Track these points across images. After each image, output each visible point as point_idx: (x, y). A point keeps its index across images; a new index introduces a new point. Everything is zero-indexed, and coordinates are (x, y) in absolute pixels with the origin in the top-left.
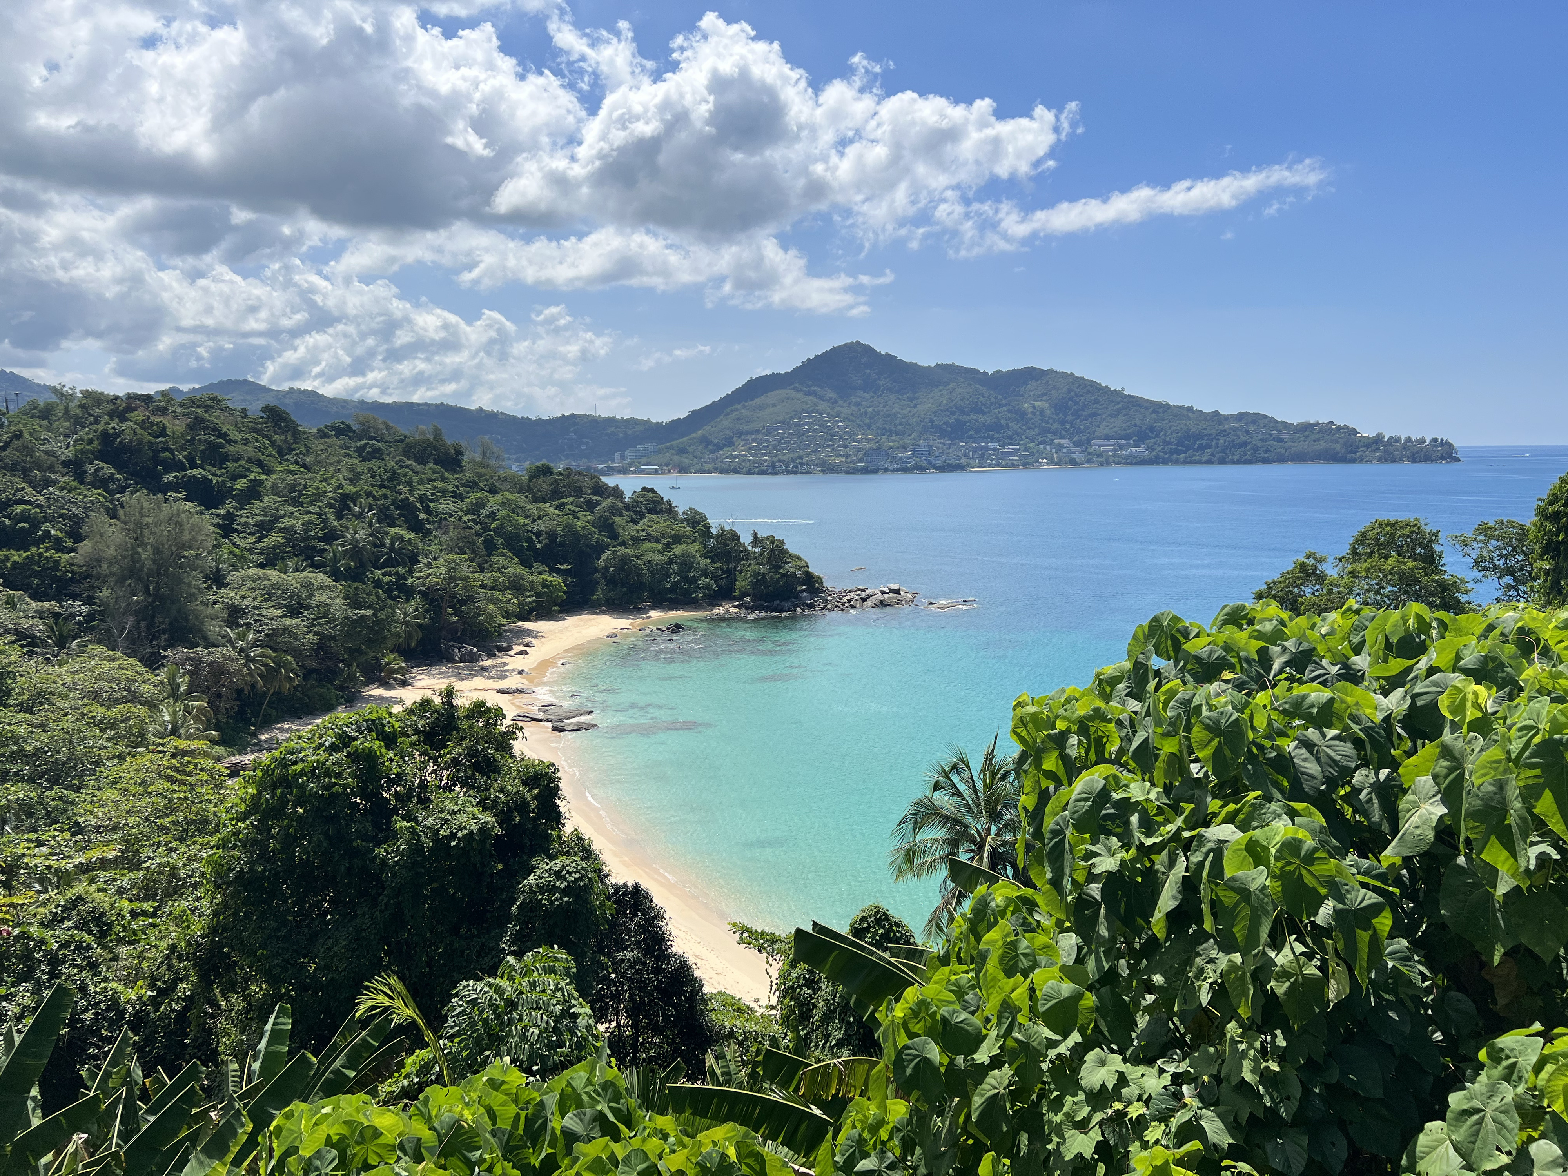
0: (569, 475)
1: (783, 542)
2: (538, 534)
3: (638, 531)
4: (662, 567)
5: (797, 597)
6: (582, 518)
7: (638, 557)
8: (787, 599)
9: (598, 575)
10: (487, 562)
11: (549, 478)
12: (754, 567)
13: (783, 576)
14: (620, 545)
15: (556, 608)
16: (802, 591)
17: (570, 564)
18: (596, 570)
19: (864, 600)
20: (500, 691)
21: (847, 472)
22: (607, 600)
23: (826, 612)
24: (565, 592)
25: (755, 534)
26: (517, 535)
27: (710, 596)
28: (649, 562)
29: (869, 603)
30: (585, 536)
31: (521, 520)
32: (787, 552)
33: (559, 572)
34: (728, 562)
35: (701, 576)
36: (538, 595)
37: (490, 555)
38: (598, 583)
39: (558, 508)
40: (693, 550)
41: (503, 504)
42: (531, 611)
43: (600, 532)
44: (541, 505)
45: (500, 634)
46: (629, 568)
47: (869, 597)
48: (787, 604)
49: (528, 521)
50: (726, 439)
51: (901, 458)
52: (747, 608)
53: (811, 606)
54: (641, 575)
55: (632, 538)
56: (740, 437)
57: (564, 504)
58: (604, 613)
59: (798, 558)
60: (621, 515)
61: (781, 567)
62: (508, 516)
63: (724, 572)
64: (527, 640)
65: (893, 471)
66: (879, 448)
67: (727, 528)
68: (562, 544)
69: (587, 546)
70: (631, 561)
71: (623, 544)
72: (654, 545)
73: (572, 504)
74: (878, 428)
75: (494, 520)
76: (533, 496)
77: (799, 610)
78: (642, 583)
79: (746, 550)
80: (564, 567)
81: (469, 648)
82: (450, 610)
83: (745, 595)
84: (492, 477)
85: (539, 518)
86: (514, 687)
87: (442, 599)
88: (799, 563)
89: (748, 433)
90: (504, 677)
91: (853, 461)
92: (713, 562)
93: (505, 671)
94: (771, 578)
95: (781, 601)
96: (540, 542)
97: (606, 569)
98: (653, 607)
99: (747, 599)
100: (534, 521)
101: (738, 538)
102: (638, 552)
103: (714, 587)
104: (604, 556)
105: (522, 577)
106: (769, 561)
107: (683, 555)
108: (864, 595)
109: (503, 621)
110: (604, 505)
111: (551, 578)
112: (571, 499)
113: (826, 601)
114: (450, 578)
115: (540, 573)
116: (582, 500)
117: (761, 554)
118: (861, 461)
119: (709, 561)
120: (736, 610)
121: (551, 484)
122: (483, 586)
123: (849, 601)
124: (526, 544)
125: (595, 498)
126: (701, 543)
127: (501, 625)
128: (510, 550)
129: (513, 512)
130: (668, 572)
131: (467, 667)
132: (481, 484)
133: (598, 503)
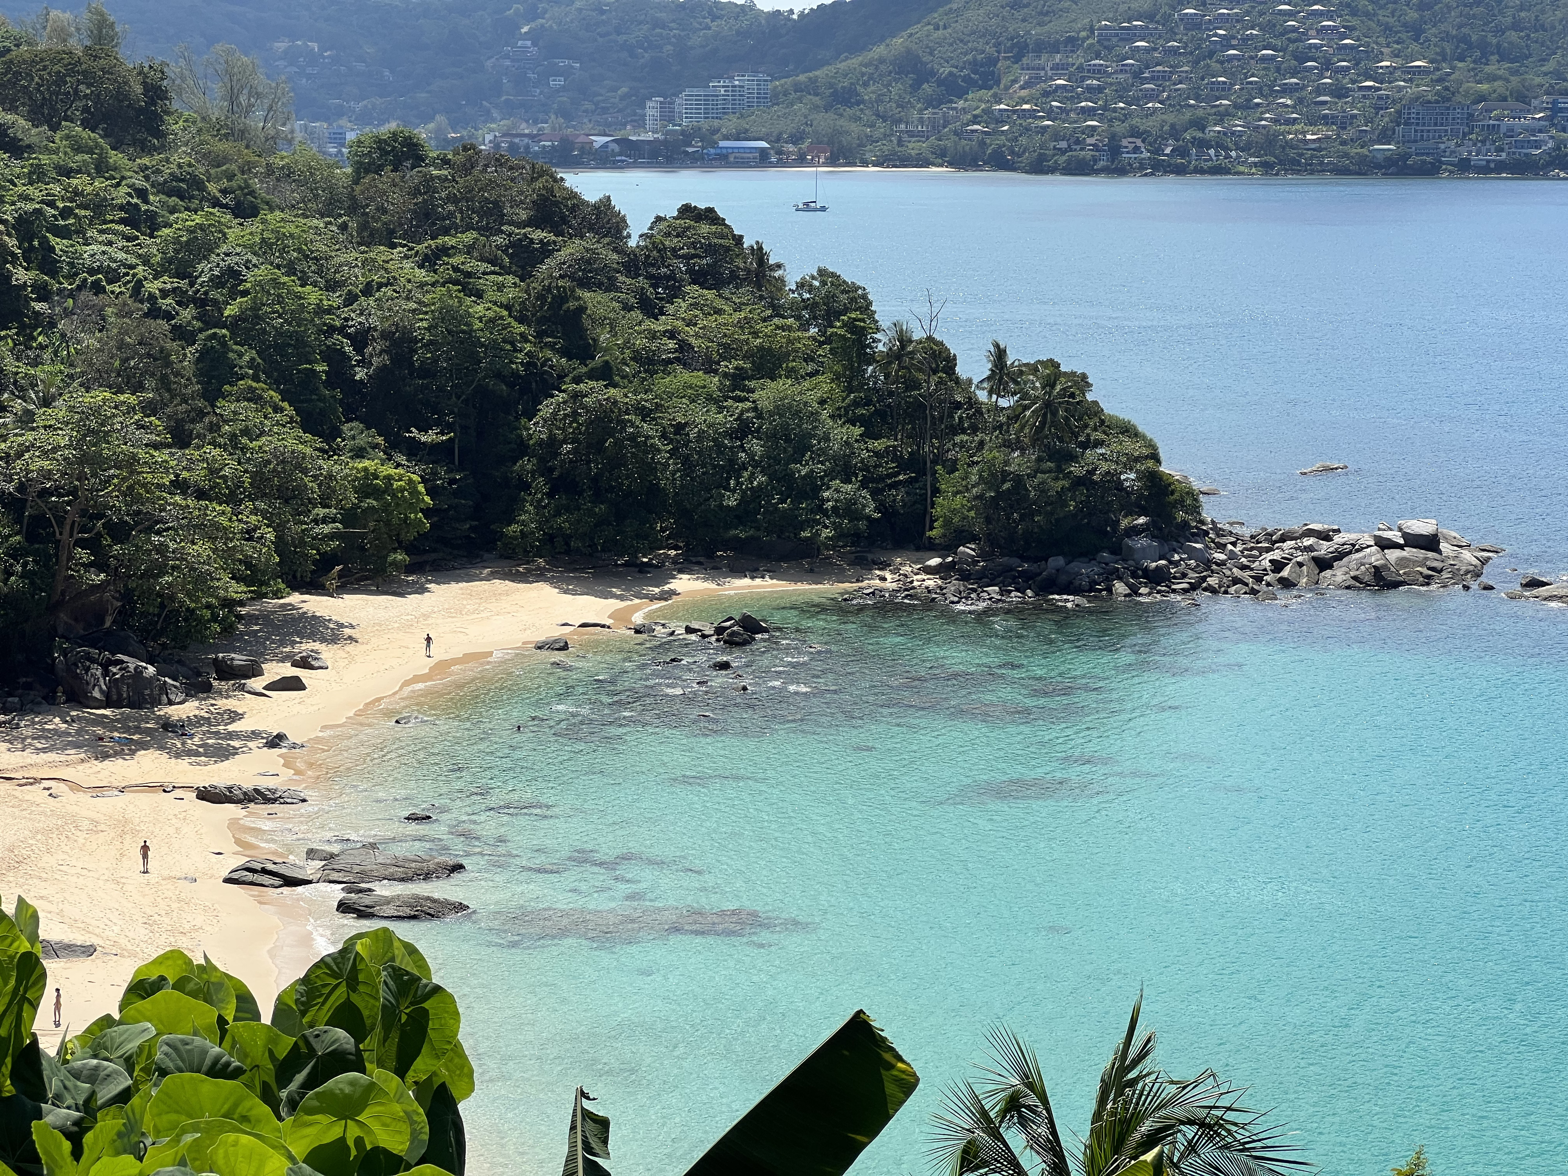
0: (468, 167)
1: (1082, 382)
2: (360, 340)
3: (653, 336)
4: (719, 445)
5: (1117, 550)
6: (491, 295)
7: (645, 414)
8: (1090, 555)
9: (526, 464)
10: (202, 414)
11: (413, 176)
12: (992, 454)
13: (1079, 482)
14: (593, 375)
15: (400, 556)
16: (1134, 531)
17: (446, 428)
18: (522, 448)
19: (1323, 564)
20: (207, 795)
21: (1341, 171)
22: (550, 538)
23: (1202, 596)
24: (427, 512)
25: (1000, 354)
26: (300, 341)
27: (855, 538)
28: (680, 428)
29: (1339, 574)
30: (494, 346)
31: (313, 295)
32: (1095, 410)
33: (414, 450)
34: (916, 436)
35: (831, 474)
36: (350, 517)
37: (212, 395)
38: (527, 487)
39: (429, 261)
40: (812, 397)
41: (265, 248)
42: (326, 562)
43: (540, 335)
44: (380, 253)
45: (228, 629)
46: (618, 443)
47: (1340, 555)
48: (1085, 570)
49: (335, 299)
50: (975, 65)
51: (1511, 132)
52: (965, 577)
53: (1157, 578)
54: (650, 468)
55: (637, 357)
56: (1017, 59)
57: (445, 251)
58: (539, 576)
59: (1128, 430)
60: (611, 286)
61: (1072, 458)
62: (275, 282)
63: (903, 466)
64: (306, 647)
65: (1487, 170)
66: (1445, 98)
67: (918, 335)
68: (428, 371)
69: (498, 375)
70: (623, 424)
71: (605, 374)
72: (698, 378)
73: (469, 250)
74: (1446, 37)
75: (234, 294)
76: (363, 227)
77: (1120, 587)
78: (654, 490)
79: (971, 402)
80: (430, 437)
81: (132, 663)
82: (83, 555)
83: (962, 536)
84: (247, 168)
85: (368, 291)
86: (248, 785)
87: (61, 521)
88: (1129, 446)
89: (1041, 47)
90: (223, 753)
91: (1361, 139)
92: (870, 434)
93: (231, 735)
94: (1042, 489)
95: (1071, 557)
96: (362, 363)
97: (552, 445)
98: (685, 566)
99: (968, 550)
100: (351, 299)
101: (950, 363)
102: (647, 400)
103: (870, 509)
104: (546, 409)
105: (299, 464)
106: (1037, 437)
107: (779, 411)
108: (1324, 549)
109: (236, 590)
110: (563, 254)
111: (388, 470)
112: (469, 237)
113: (1208, 563)
114: (83, 460)
115: (359, 453)
116: (500, 240)
117: (1015, 415)
118: (1384, 138)
119: (857, 431)
120: (931, 582)
121: (416, 192)
122: (180, 486)
123: (1278, 566)
124: (322, 367)
125: (538, 235)
126: (837, 378)
127: (229, 604)
128: (275, 384)
129: (291, 270)
130: (732, 461)
131: (124, 719)
132: (213, 188)
133: (546, 250)
